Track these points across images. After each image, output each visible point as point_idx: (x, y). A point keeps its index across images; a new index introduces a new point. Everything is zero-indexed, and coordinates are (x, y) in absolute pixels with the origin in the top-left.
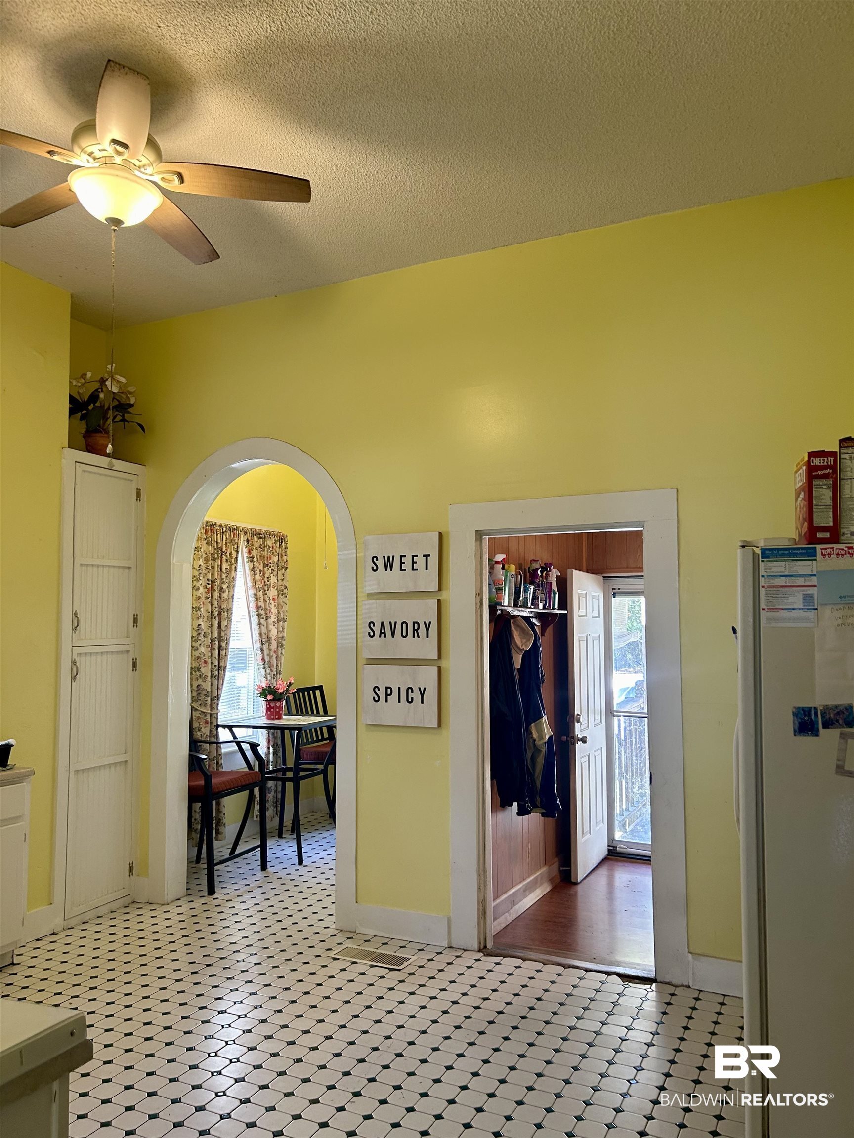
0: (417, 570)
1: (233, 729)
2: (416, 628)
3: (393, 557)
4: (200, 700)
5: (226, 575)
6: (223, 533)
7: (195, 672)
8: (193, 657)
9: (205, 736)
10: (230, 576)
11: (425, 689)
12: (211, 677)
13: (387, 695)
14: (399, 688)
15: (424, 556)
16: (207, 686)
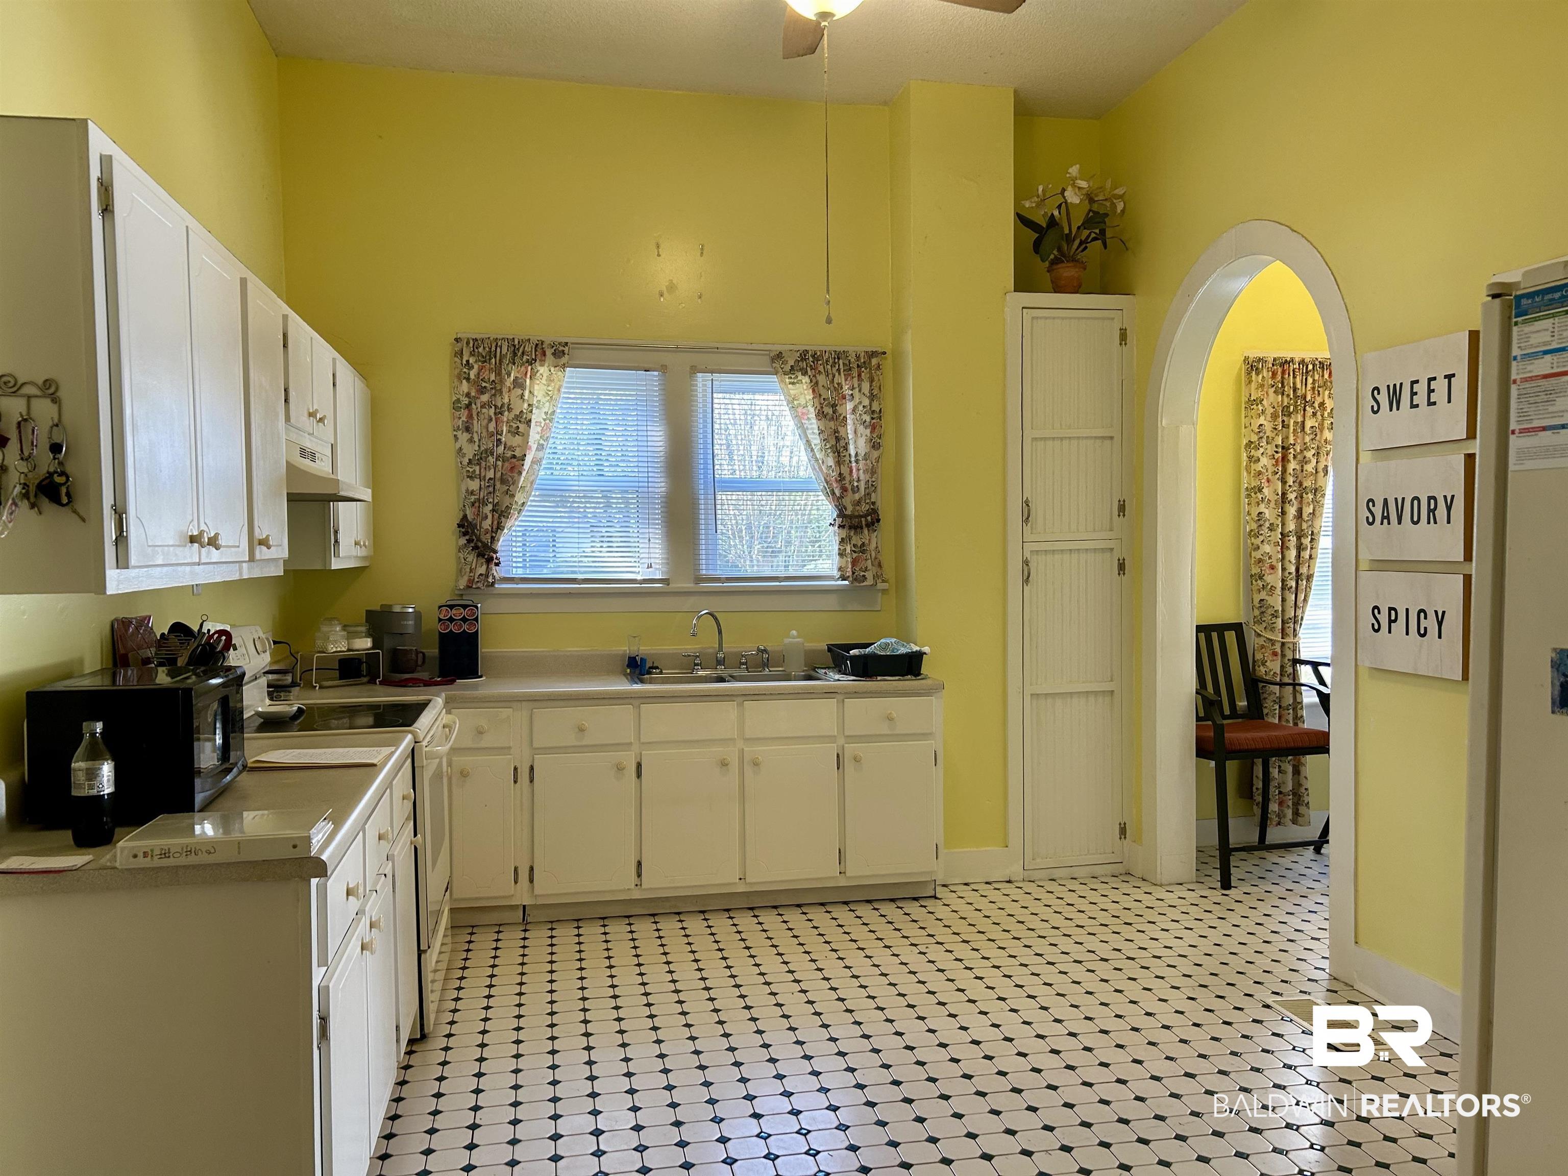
0: (1434, 403)
1: (1321, 668)
2: (1432, 507)
3: (1401, 384)
4: (1264, 621)
5: (1312, 436)
6: (1307, 372)
7: (1256, 581)
8: (1253, 559)
9: (1272, 673)
10: (1321, 438)
11: (1444, 612)
12: (1283, 589)
13: (1391, 621)
14: (1407, 610)
15: (1446, 377)
16: (1276, 601)
